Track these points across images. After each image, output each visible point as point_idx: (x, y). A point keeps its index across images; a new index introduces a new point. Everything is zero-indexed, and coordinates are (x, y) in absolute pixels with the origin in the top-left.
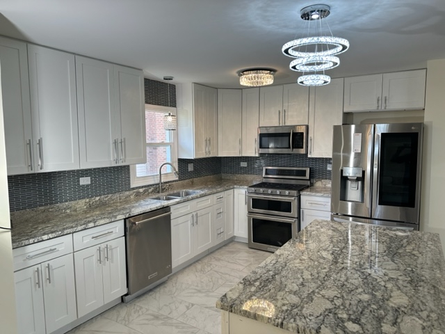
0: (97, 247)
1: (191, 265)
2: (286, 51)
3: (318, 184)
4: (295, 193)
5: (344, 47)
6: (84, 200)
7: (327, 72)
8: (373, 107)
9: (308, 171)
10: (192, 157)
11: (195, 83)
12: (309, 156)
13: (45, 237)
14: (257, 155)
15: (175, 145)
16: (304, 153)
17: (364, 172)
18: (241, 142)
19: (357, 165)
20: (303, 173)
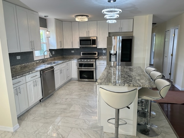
0: (33, 81)
1: (60, 88)
2: (103, 12)
3: (100, 57)
4: (94, 60)
5: (120, 12)
6: (19, 65)
7: (115, 19)
8: (118, 31)
9: (97, 53)
10: (56, 48)
11: (55, 19)
12: (98, 48)
13: (18, 77)
14: (79, 48)
15: (48, 44)
16: (96, 46)
17: (116, 52)
18: (72, 43)
19: (114, 50)
20: (95, 54)
